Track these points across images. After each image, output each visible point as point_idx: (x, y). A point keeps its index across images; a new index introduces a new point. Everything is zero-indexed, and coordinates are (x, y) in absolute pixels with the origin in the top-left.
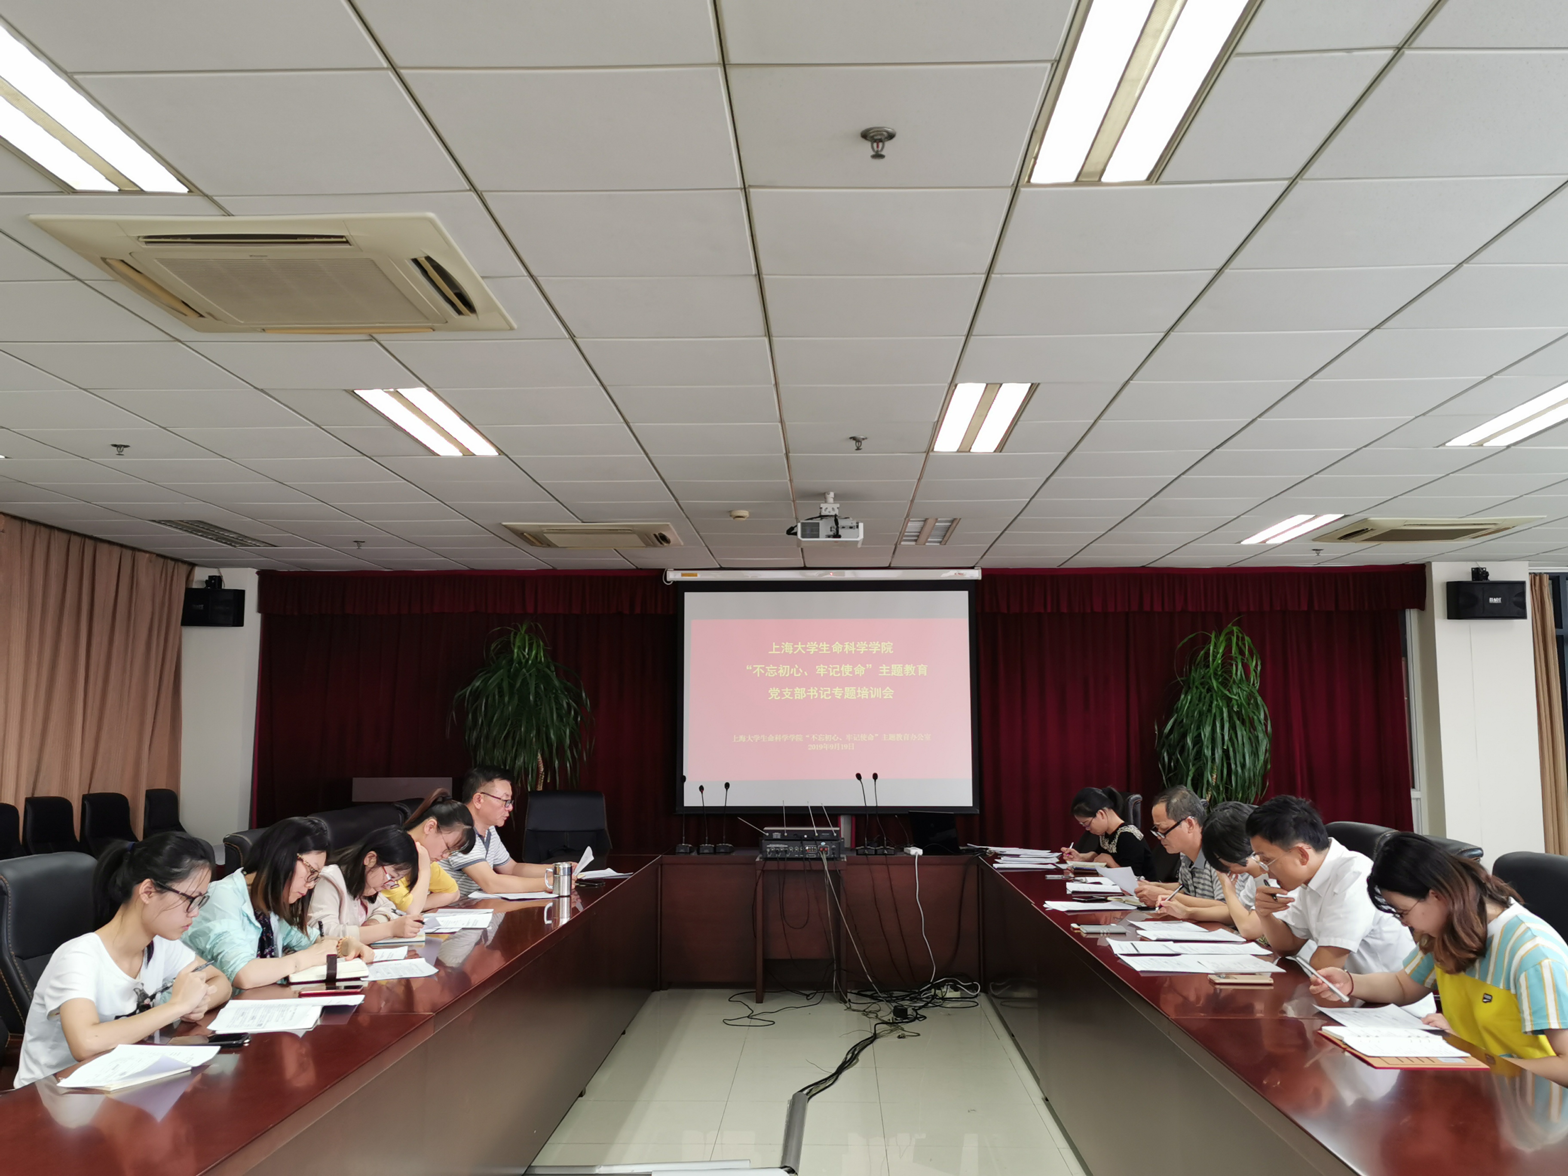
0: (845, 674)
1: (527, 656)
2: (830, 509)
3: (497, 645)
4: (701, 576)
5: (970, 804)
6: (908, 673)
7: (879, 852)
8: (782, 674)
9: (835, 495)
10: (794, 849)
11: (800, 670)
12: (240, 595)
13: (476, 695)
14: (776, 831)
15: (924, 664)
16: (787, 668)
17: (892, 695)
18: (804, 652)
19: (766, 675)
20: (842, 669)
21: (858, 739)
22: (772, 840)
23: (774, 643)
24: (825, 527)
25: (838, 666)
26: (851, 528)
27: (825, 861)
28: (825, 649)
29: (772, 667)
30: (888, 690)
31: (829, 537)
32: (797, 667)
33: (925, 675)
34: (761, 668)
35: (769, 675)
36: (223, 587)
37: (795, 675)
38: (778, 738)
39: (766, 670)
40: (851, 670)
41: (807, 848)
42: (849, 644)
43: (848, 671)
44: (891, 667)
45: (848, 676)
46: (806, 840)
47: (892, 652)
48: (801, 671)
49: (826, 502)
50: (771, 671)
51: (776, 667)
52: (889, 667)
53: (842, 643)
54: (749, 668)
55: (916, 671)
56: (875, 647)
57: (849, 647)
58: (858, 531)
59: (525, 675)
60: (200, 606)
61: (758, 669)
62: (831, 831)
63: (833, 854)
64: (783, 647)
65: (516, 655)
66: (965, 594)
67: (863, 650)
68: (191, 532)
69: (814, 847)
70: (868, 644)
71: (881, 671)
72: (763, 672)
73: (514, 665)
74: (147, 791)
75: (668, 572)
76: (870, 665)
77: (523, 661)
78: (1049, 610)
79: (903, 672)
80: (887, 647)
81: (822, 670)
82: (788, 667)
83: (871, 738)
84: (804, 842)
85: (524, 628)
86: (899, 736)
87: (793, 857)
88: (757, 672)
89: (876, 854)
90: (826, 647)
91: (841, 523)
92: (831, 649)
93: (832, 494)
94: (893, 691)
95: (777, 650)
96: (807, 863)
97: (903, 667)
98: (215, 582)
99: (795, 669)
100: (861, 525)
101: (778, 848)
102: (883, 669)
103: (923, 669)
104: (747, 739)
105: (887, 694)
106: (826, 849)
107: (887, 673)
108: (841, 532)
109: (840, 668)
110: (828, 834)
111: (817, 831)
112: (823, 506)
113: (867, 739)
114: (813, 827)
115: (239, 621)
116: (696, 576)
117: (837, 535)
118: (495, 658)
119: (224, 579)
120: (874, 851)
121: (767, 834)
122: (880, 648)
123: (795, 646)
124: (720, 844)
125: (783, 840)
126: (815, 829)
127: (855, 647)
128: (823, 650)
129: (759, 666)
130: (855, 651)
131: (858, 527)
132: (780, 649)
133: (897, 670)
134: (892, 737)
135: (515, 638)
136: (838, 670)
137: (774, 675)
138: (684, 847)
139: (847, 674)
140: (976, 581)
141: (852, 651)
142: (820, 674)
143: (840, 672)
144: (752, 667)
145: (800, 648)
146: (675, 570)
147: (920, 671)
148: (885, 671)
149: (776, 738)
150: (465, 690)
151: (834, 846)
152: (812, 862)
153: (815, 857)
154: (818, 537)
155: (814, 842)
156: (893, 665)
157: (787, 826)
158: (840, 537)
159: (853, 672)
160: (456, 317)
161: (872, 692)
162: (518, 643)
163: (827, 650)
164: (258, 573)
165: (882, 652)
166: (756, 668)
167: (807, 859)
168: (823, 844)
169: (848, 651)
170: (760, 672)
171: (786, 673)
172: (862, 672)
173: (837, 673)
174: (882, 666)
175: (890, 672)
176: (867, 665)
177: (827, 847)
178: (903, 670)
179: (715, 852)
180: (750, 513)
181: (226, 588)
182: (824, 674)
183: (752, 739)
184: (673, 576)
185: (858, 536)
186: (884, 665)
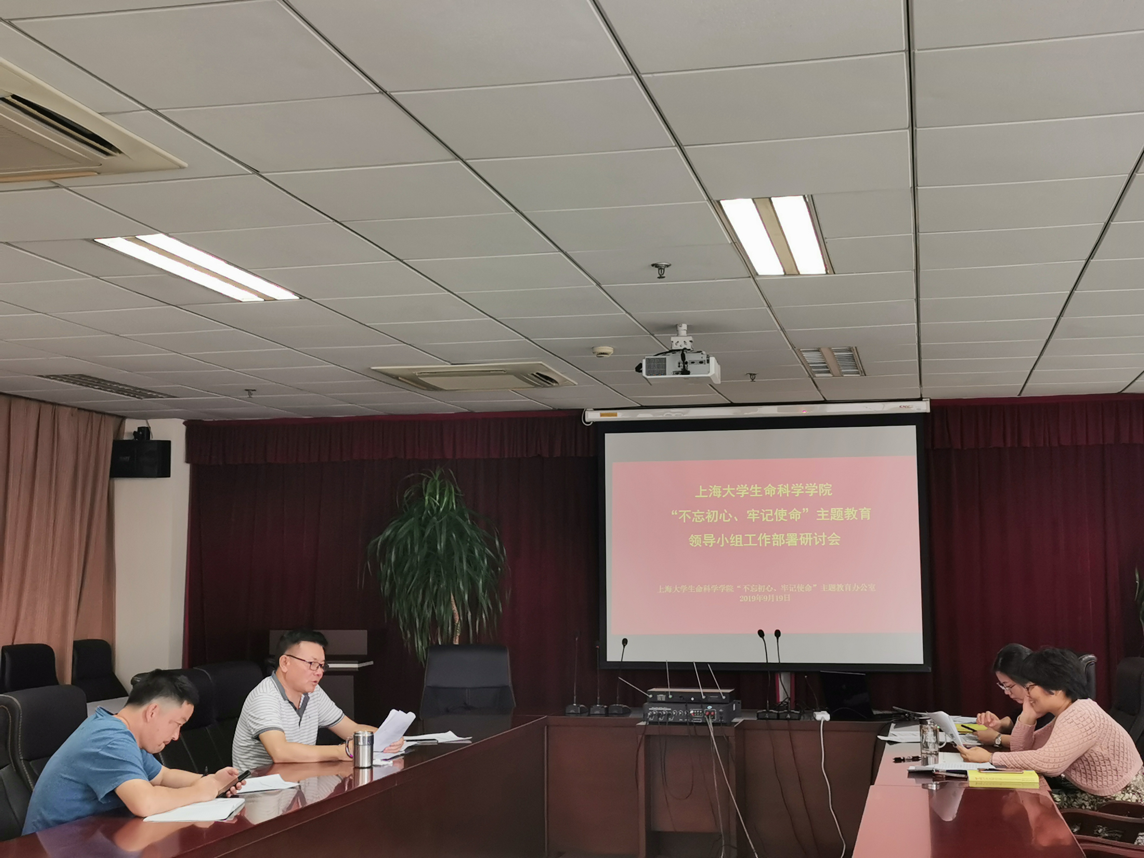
0: (779, 519)
1: (438, 504)
2: (681, 342)
3: (411, 493)
4: (621, 416)
5: (921, 661)
6: (848, 517)
7: (781, 716)
8: (710, 519)
9: (688, 326)
10: (678, 713)
11: (730, 514)
12: (166, 446)
13: (388, 543)
14: (661, 692)
15: (867, 508)
16: (715, 513)
17: (838, 542)
18: (734, 496)
19: (693, 521)
20: (776, 513)
21: (794, 589)
22: (655, 702)
23: (701, 487)
24: (672, 363)
25: (771, 511)
26: (701, 362)
27: (711, 726)
28: (756, 492)
29: (698, 512)
30: (834, 536)
31: (677, 373)
32: (726, 512)
33: (868, 519)
34: (687, 513)
35: (696, 521)
36: (151, 439)
37: (724, 520)
38: (706, 588)
39: (692, 516)
40: (786, 515)
41: (692, 712)
42: (783, 487)
43: (782, 515)
44: (830, 511)
45: (782, 521)
46: (692, 702)
47: (831, 494)
48: (731, 516)
49: (678, 335)
50: (698, 517)
51: (703, 513)
52: (827, 511)
53: (775, 485)
54: (674, 513)
55: (859, 514)
56: (812, 490)
57: (783, 490)
58: (709, 366)
59: (434, 523)
60: (127, 457)
61: (684, 514)
62: (719, 693)
63: (721, 718)
64: (710, 490)
65: (427, 502)
66: (912, 430)
67: (798, 492)
68: (87, 386)
69: (699, 710)
70: (804, 485)
71: (819, 515)
72: (690, 518)
73: (425, 513)
74: (75, 642)
75: (586, 412)
76: (807, 509)
77: (435, 508)
78: (1009, 445)
79: (844, 516)
80: (825, 489)
81: (754, 515)
82: (717, 512)
83: (809, 588)
84: (689, 705)
85: (438, 474)
86: (840, 587)
87: (677, 721)
88: (683, 517)
89: (778, 718)
90: (758, 490)
91: (689, 357)
92: (763, 492)
93: (684, 327)
94: (839, 537)
95: (703, 493)
96: (692, 728)
97: (843, 510)
98: (144, 433)
99: (724, 514)
100: (712, 359)
101: (660, 711)
102: (821, 513)
103: (866, 513)
104: (674, 590)
105: (833, 541)
106: (712, 713)
107: (825, 517)
108: (690, 367)
109: (774, 512)
110: (717, 697)
111: (703, 693)
112: (674, 339)
113: (804, 589)
114: (699, 688)
115: (164, 471)
116: (616, 415)
117: (685, 372)
118: (407, 506)
119: (152, 430)
120: (776, 715)
121: (651, 696)
122: (818, 490)
123: (724, 489)
124: (614, 705)
125: (667, 702)
126: (701, 690)
127: (790, 489)
128: (754, 493)
129: (685, 511)
130: (790, 494)
131: (708, 361)
132: (708, 493)
133: (837, 514)
134: (832, 588)
135: (426, 484)
136: (771, 515)
137: (701, 521)
138: (574, 708)
139: (782, 519)
140: (925, 414)
141: (786, 494)
142: (752, 520)
143: (774, 516)
144: (678, 512)
145: (729, 491)
146: (595, 410)
147: (862, 515)
148: (823, 515)
149: (705, 589)
150: (377, 539)
151: (721, 710)
152: (697, 727)
153: (701, 722)
154: (665, 374)
155: (700, 706)
156: (832, 509)
157: (672, 686)
158: (688, 373)
159: (787, 517)
160: (105, 159)
161: (816, 538)
162: (429, 490)
163: (759, 493)
164: (184, 423)
165: (820, 495)
166: (682, 513)
167: (691, 724)
168: (710, 707)
169: (782, 494)
170: (687, 518)
171: (715, 519)
172: (798, 516)
173: (770, 518)
174: (820, 510)
175: (829, 517)
176: (804, 509)
177: (714, 711)
178: (844, 513)
179: (607, 713)
180: (614, 350)
181: (153, 439)
182: (755, 519)
183: (679, 589)
184: (592, 416)
185: (709, 372)
186: (822, 509)
